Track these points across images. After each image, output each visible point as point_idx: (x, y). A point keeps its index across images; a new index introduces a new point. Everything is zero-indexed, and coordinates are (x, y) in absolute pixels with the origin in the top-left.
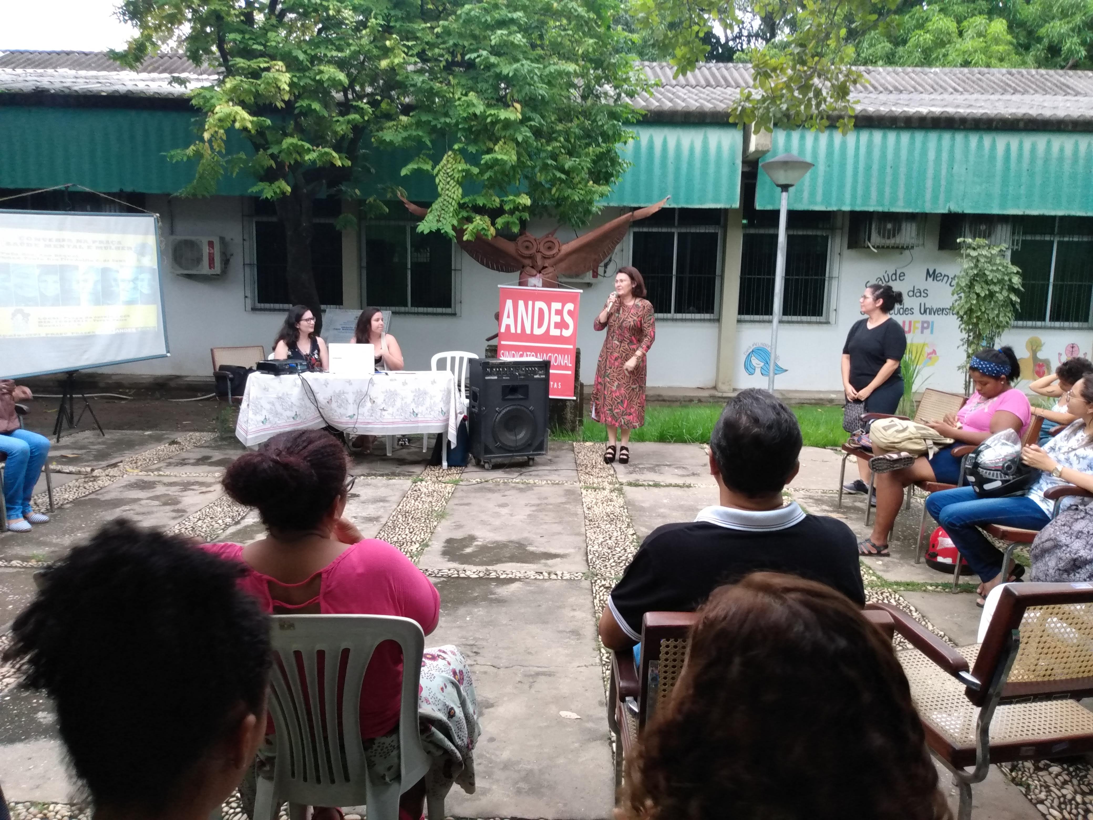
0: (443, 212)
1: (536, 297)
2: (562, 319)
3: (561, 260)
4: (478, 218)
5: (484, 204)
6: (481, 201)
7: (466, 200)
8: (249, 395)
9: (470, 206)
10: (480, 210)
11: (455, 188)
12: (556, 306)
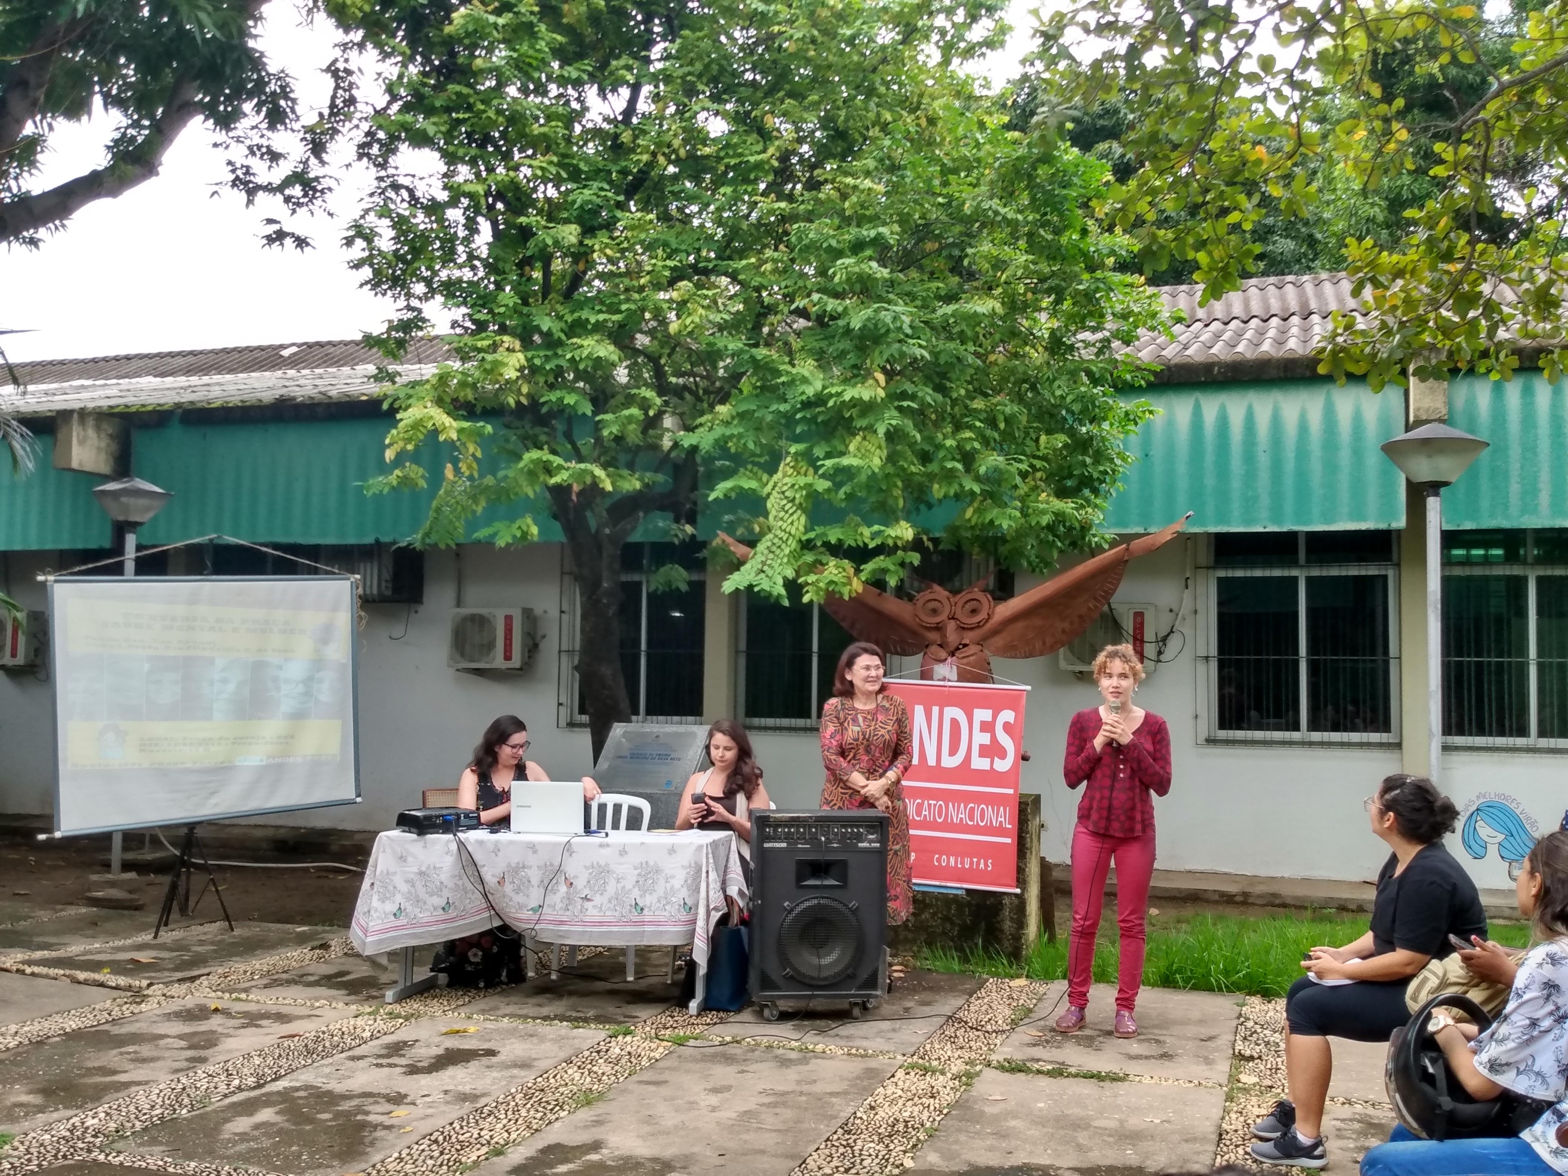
0: (771, 556)
1: (946, 699)
2: (994, 738)
3: (995, 632)
4: (833, 562)
5: (840, 540)
6: (834, 535)
7: (812, 535)
8: (376, 867)
9: (819, 544)
10: (836, 550)
11: (795, 516)
12: (982, 715)
